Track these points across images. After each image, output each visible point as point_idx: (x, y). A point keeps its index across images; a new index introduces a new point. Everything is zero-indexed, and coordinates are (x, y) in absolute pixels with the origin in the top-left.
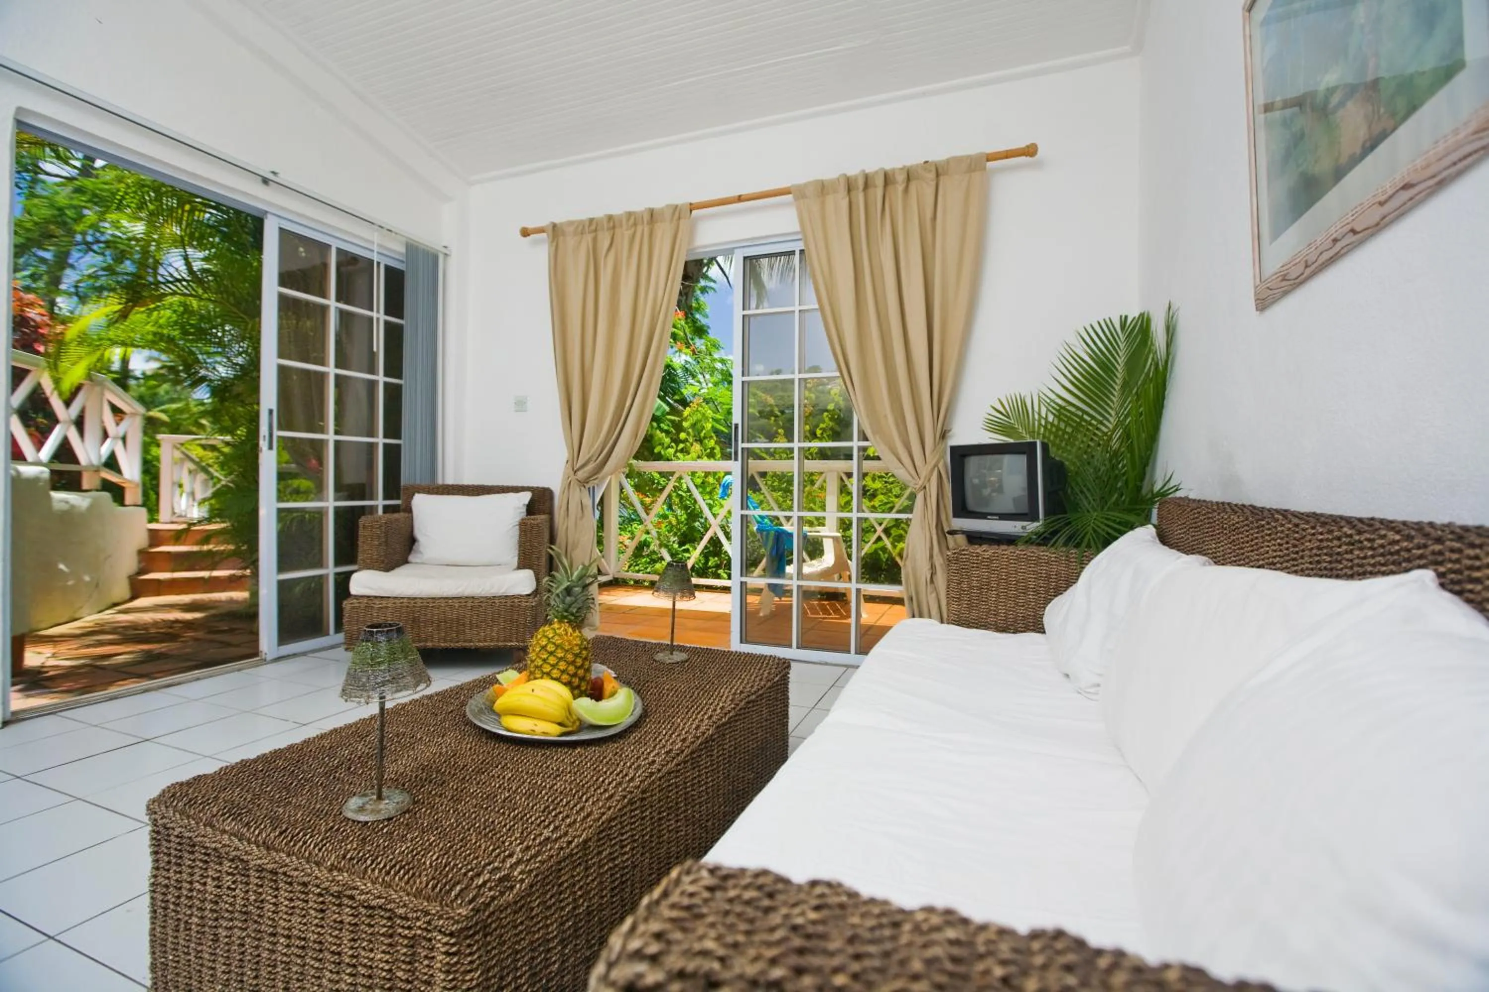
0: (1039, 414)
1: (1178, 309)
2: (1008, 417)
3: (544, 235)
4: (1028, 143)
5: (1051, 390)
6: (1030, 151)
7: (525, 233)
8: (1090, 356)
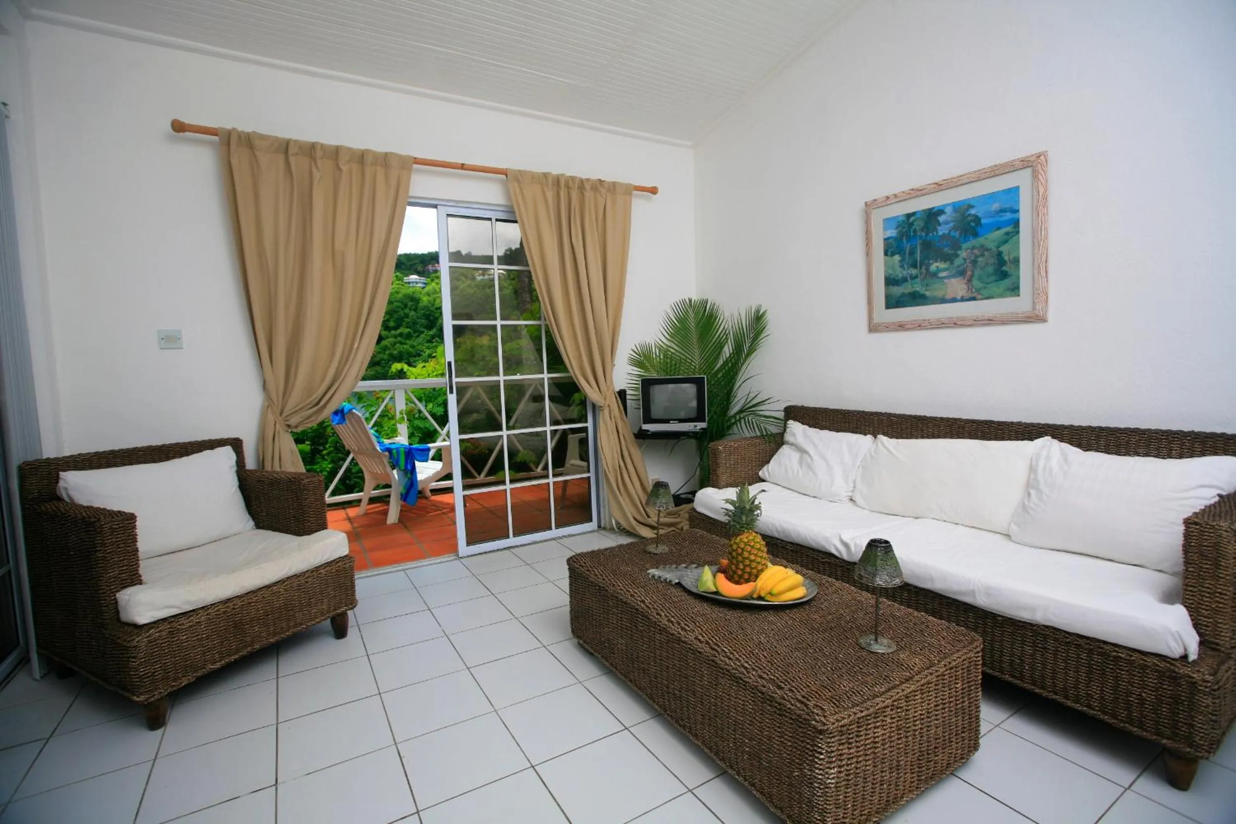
0: (656, 354)
1: (765, 311)
2: (640, 356)
3: (216, 138)
4: (653, 185)
5: (661, 340)
6: (654, 191)
7: (179, 127)
8: (677, 320)
